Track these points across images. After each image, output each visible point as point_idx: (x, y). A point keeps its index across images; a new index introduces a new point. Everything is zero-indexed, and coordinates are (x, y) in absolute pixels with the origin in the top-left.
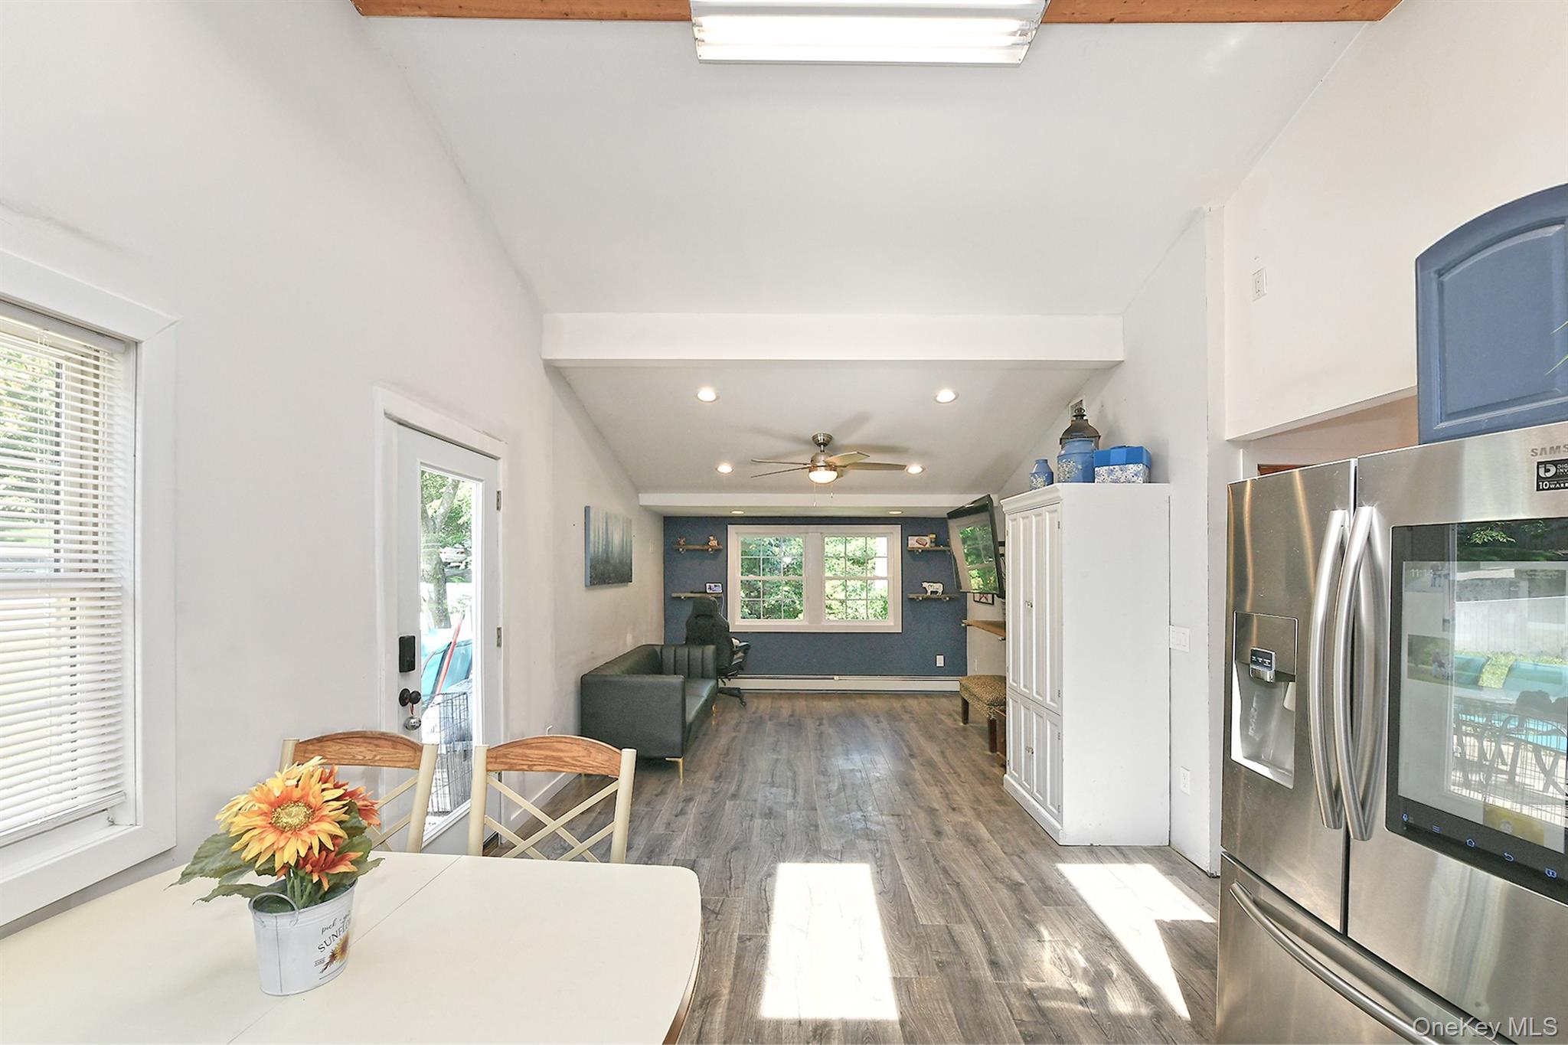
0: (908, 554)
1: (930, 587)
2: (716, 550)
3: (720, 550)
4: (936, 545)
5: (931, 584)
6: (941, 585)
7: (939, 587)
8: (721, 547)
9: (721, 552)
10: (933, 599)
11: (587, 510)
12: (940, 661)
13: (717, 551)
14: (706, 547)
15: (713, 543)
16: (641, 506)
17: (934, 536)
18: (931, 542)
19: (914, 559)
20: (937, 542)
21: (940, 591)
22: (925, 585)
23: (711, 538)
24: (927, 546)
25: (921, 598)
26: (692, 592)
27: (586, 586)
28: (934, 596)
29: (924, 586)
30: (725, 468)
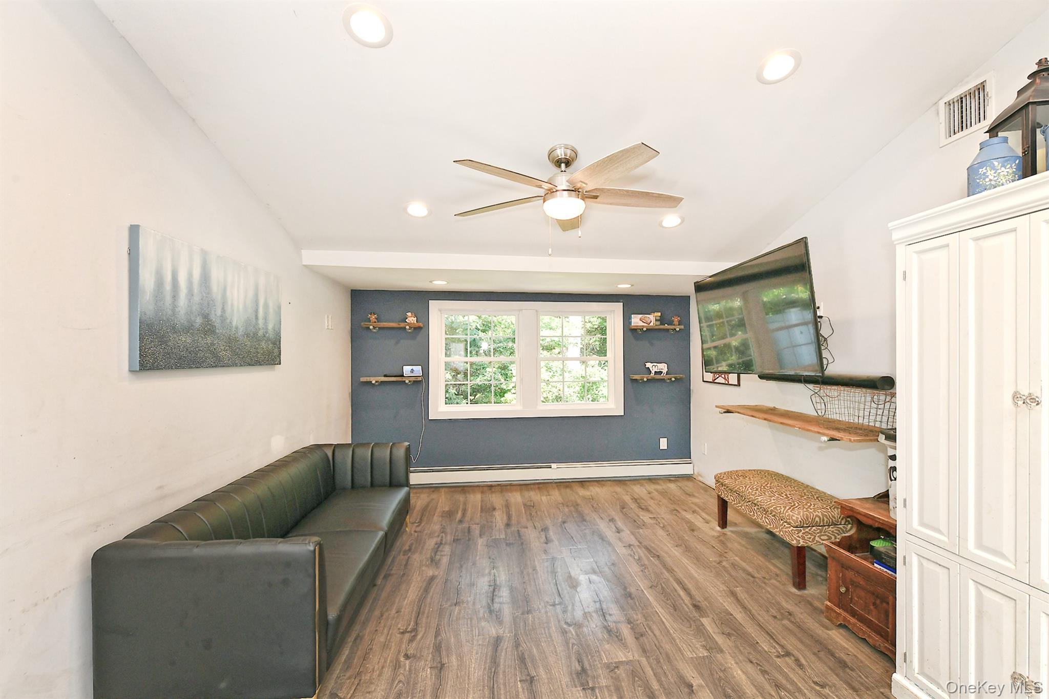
0: (631, 333)
1: (653, 367)
2: (415, 328)
3: (420, 328)
4: (662, 324)
5: (655, 364)
6: (666, 365)
7: (663, 367)
8: (421, 324)
9: (421, 330)
10: (657, 380)
11: (134, 231)
12: (664, 444)
13: (417, 329)
14: (402, 325)
15: (412, 320)
16: (305, 266)
17: (659, 314)
18: (656, 320)
19: (637, 339)
20: (662, 320)
21: (665, 370)
22: (649, 365)
23: (409, 314)
24: (652, 324)
25: (645, 380)
26: (385, 376)
27: (132, 371)
28: (658, 377)
29: (647, 366)
30: (418, 209)
